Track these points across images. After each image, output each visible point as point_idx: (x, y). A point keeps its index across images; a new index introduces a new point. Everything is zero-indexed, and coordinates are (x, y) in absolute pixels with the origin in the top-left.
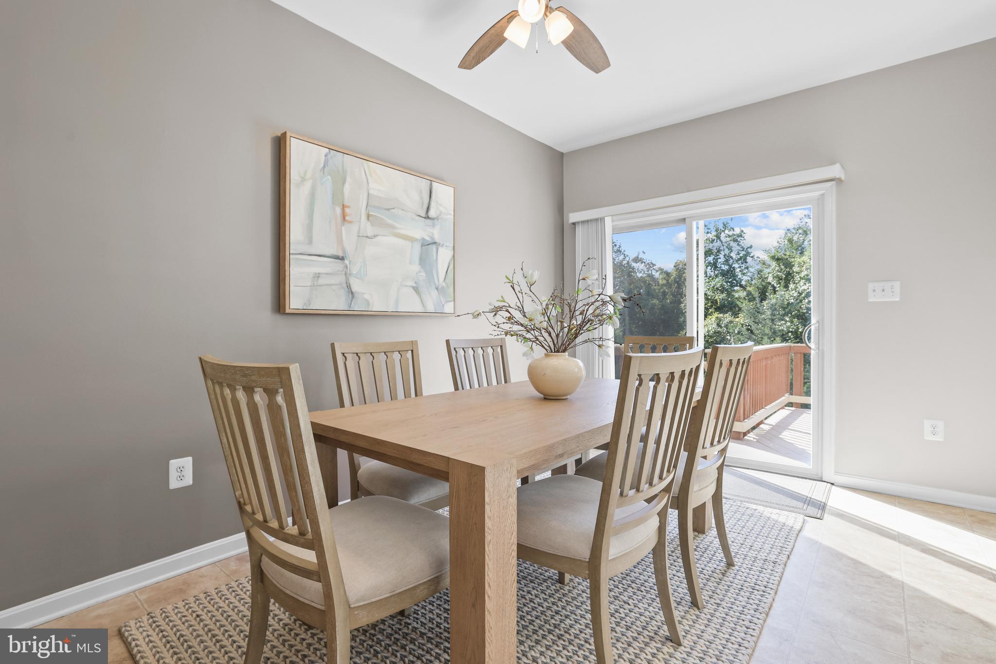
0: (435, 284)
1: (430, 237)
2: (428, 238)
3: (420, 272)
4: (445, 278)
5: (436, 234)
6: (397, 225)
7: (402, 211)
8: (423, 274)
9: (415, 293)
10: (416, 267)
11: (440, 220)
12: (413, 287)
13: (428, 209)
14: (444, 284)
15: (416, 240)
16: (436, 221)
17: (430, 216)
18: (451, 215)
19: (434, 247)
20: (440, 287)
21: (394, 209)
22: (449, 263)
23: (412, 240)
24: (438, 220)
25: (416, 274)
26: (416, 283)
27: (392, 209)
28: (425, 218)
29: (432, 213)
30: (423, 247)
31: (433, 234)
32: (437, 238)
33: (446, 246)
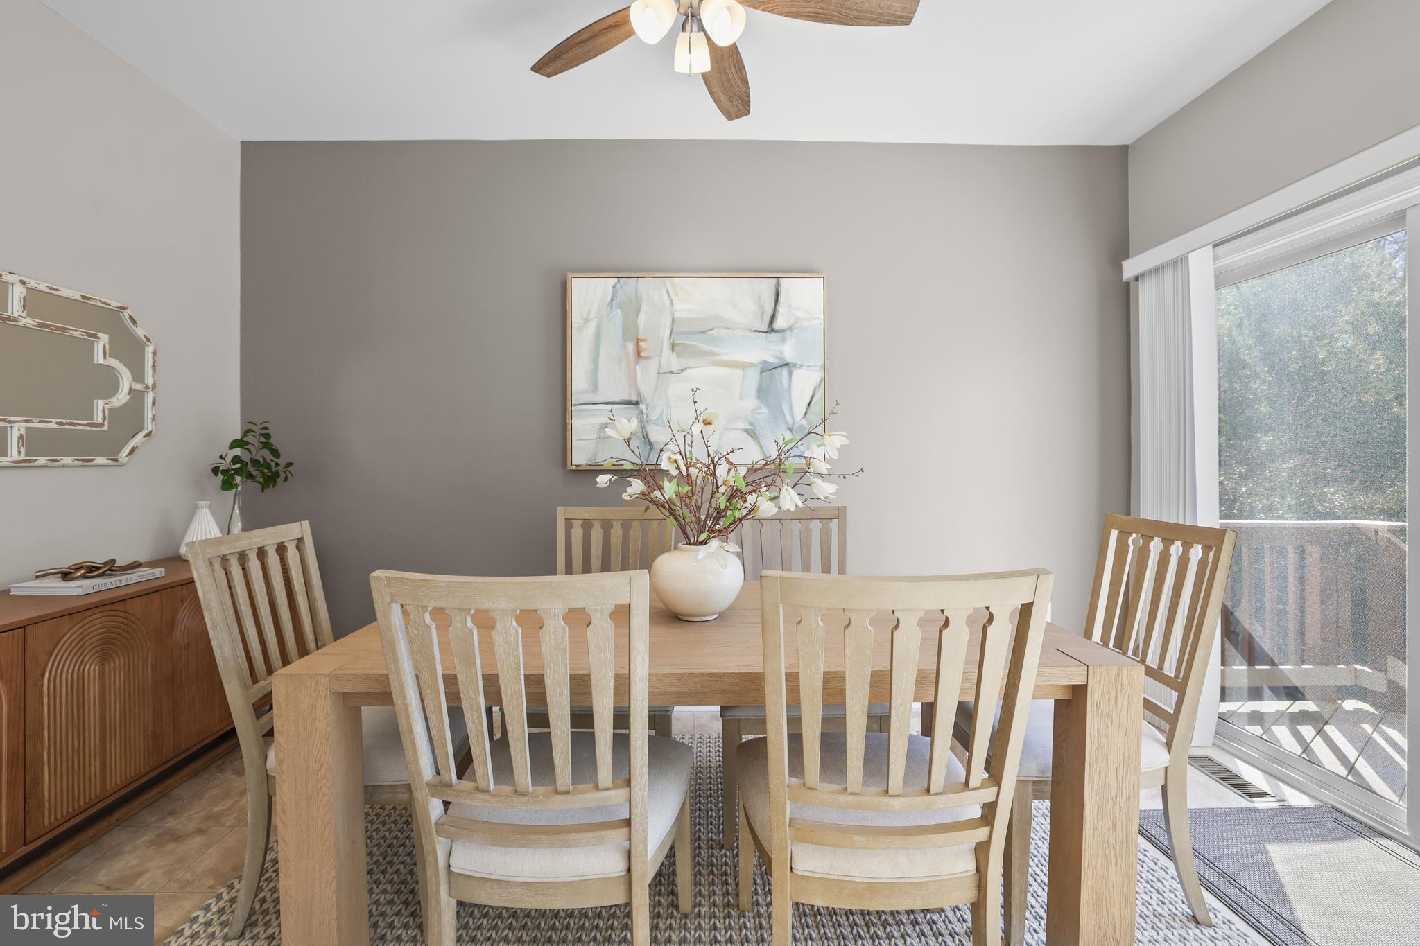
0: (787, 423)
1: (777, 357)
2: (773, 360)
3: (758, 408)
4: (806, 414)
5: (788, 351)
6: (716, 350)
7: (726, 330)
8: (765, 410)
9: (750, 438)
10: (751, 402)
11: (795, 331)
12: (746, 431)
13: (773, 318)
14: (804, 422)
15: (752, 365)
16: (788, 334)
17: (776, 329)
18: (819, 319)
19: (785, 371)
20: (796, 426)
21: (713, 329)
22: (815, 390)
23: (744, 366)
24: (792, 331)
25: (752, 412)
26: (750, 424)
27: (709, 331)
28: (767, 332)
29: (780, 323)
30: (764, 374)
31: (782, 353)
32: (789, 356)
33: (809, 366)
